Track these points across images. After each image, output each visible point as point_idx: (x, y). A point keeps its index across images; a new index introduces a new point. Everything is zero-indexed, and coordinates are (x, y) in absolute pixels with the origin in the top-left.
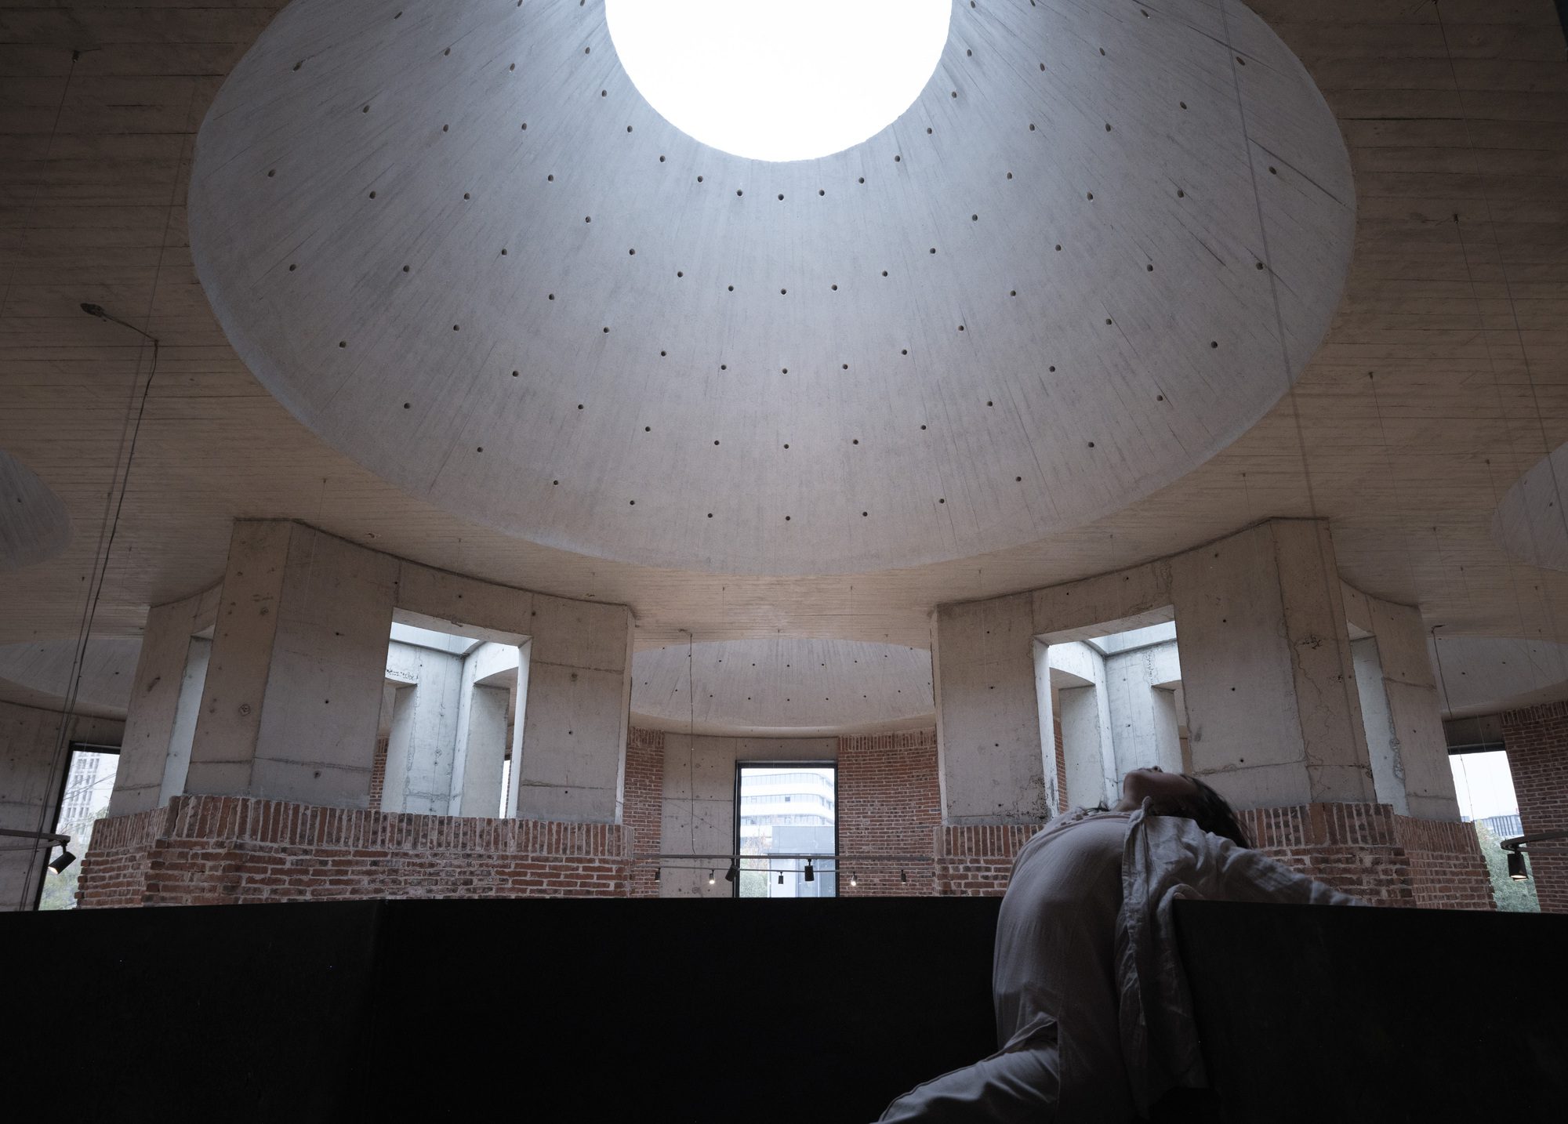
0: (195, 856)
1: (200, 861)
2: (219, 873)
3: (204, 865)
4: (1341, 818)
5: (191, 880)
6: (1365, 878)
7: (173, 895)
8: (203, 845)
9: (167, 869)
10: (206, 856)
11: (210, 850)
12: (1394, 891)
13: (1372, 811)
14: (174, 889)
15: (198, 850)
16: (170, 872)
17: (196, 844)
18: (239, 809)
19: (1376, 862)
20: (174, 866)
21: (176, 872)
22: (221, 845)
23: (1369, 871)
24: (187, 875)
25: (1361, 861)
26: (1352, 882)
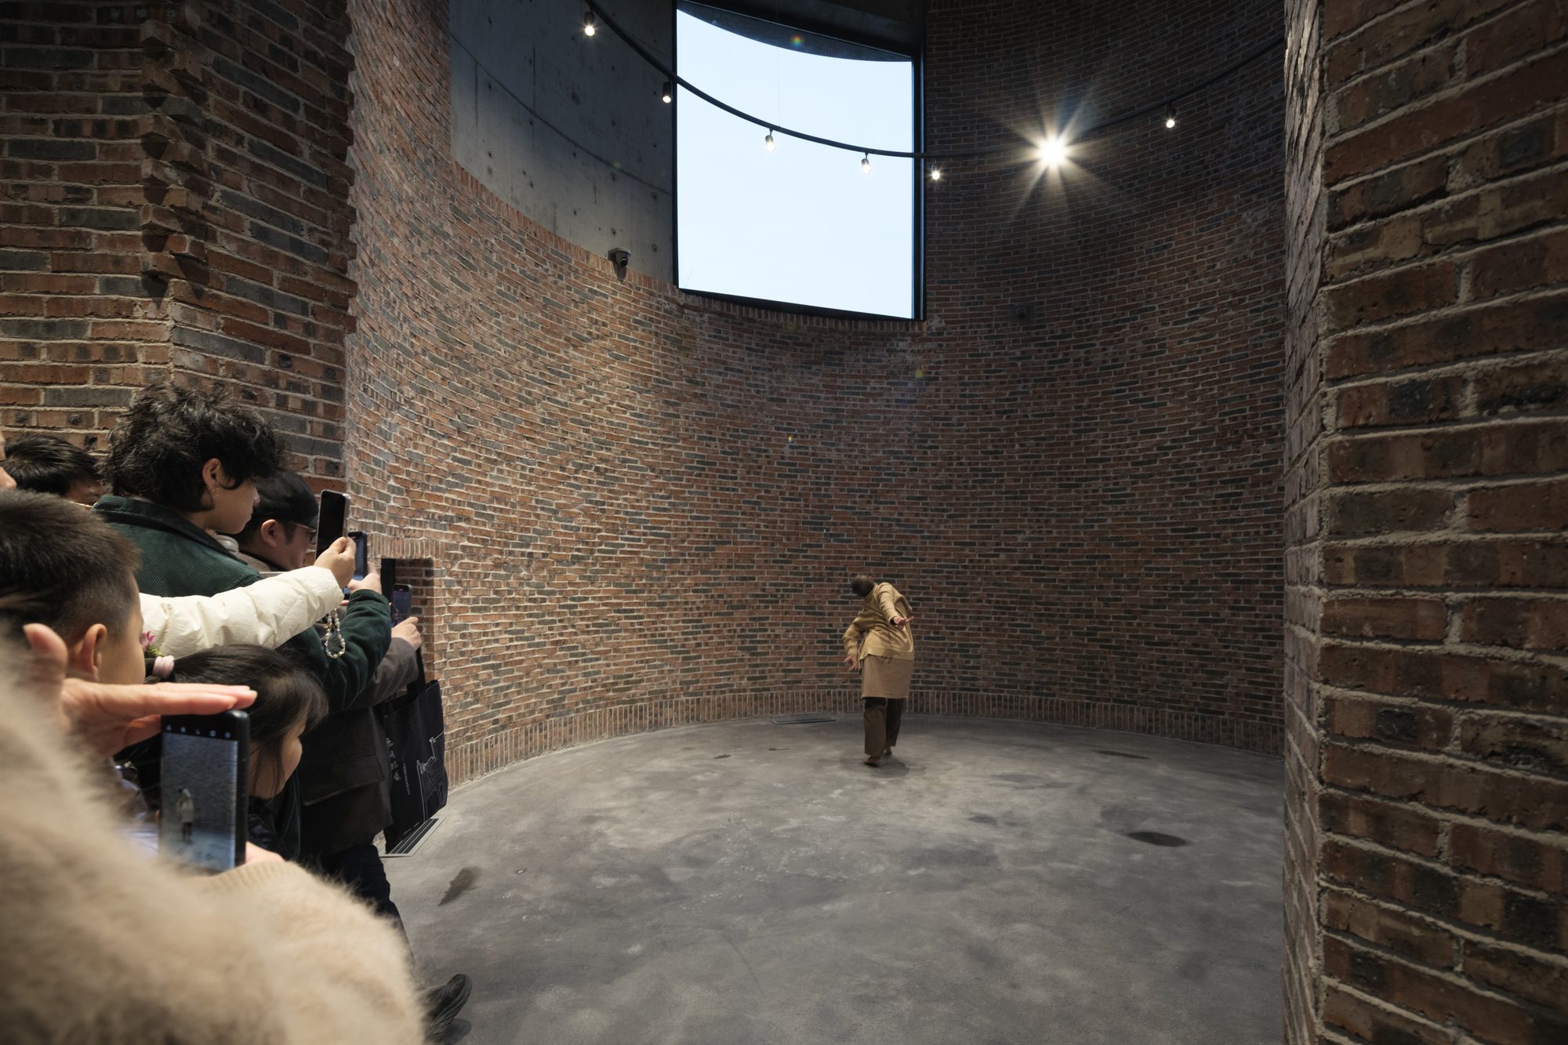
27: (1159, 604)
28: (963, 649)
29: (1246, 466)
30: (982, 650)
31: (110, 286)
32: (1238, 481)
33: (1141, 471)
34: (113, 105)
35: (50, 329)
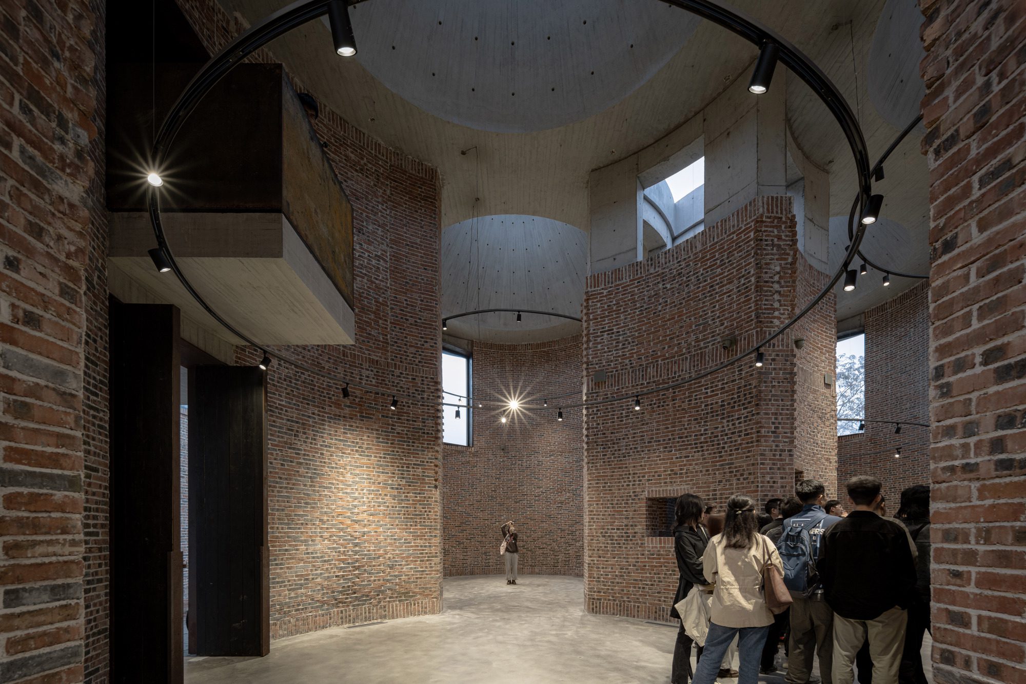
27: (542, 537)
28: (485, 553)
29: (563, 499)
30: (491, 553)
31: (429, 487)
32: (561, 503)
33: (537, 498)
34: (429, 458)
35: (419, 493)
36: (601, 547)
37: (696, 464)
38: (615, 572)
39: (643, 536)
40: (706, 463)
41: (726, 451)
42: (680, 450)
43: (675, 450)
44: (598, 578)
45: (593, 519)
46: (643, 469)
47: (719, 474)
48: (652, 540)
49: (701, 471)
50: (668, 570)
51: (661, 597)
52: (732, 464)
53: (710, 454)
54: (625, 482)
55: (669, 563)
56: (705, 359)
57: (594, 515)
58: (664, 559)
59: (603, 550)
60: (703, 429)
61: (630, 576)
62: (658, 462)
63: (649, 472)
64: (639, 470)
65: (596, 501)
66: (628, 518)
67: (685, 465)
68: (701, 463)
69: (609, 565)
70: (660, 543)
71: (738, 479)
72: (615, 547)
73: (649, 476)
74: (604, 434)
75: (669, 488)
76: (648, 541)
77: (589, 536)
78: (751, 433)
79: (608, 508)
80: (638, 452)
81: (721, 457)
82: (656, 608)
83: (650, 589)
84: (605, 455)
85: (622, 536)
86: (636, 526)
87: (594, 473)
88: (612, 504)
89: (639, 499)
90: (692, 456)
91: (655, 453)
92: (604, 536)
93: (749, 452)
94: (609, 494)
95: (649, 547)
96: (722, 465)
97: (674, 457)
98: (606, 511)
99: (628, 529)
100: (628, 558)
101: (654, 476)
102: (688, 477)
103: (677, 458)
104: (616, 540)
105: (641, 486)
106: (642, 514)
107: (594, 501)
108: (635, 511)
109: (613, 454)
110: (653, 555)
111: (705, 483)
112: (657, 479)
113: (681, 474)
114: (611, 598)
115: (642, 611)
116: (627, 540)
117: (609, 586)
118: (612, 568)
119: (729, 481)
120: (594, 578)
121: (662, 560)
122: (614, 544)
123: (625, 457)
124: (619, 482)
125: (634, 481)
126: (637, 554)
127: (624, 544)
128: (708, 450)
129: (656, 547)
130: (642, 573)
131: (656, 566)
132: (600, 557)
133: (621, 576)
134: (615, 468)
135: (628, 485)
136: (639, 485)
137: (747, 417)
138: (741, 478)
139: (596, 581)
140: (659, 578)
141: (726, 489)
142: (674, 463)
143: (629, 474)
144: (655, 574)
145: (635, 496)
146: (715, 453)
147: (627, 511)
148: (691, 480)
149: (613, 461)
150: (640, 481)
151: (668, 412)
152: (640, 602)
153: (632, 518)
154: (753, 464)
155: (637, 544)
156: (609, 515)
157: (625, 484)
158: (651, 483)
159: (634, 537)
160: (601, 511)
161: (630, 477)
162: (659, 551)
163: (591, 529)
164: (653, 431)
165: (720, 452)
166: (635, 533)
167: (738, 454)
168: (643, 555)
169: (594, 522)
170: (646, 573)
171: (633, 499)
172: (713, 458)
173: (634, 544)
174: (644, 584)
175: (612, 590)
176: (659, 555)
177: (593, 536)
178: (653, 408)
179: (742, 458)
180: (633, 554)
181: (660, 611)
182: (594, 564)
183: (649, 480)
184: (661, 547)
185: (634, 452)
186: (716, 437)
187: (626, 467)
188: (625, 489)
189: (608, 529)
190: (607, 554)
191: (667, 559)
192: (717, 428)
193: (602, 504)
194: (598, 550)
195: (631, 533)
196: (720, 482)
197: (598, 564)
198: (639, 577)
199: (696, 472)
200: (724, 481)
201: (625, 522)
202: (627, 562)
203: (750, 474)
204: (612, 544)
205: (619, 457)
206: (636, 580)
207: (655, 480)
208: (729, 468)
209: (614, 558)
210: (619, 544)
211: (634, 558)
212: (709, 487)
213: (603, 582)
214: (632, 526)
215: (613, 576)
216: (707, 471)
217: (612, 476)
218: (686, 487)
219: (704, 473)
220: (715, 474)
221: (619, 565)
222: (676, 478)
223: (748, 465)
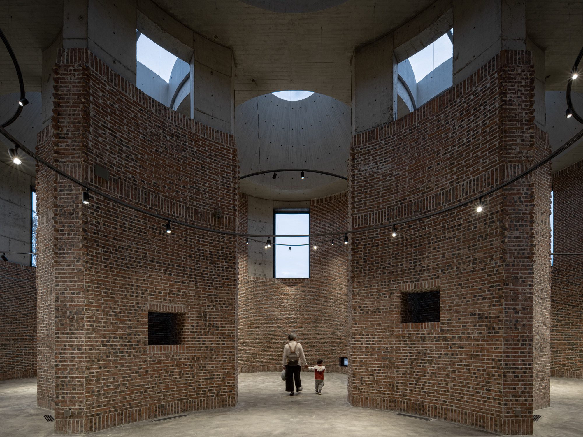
0: (71, 70)
1: (73, 72)
2: (81, 76)
3: (75, 74)
4: (512, 56)
5: (71, 79)
6: (517, 77)
7: (65, 85)
8: (73, 66)
9: (61, 75)
10: (75, 70)
11: (76, 68)
12: (527, 82)
13: (524, 53)
14: (65, 82)
15: (71, 68)
16: (62, 76)
17: (70, 66)
18: (85, 52)
19: (523, 71)
20: (63, 74)
21: (65, 76)
22: (80, 66)
23: (520, 74)
24: (69, 77)
25: (517, 71)
26: (512, 78)
36: (102, 357)
37: (191, 290)
38: (117, 382)
39: (145, 345)
40: (199, 291)
41: (213, 286)
42: (178, 276)
43: (174, 275)
44: (99, 391)
45: (91, 326)
46: (145, 284)
47: (208, 300)
48: (154, 348)
49: (194, 296)
50: (167, 372)
51: (160, 396)
52: (218, 296)
53: (202, 285)
54: (128, 292)
55: (168, 366)
56: (198, 216)
57: (94, 322)
58: (164, 363)
59: (104, 361)
60: (196, 266)
61: (133, 383)
62: (159, 280)
63: (151, 288)
64: (141, 283)
65: (96, 307)
66: (131, 328)
67: (182, 289)
68: (194, 290)
69: (111, 375)
70: (161, 350)
71: (222, 307)
72: (118, 356)
73: (151, 291)
74: (106, 236)
75: (168, 305)
76: (150, 349)
77: (86, 345)
78: (230, 279)
79: (110, 315)
80: (141, 266)
81: (209, 289)
82: (156, 407)
83: (151, 391)
84: (107, 259)
85: (126, 345)
86: (139, 335)
87: (93, 275)
88: (115, 312)
89: (142, 310)
90: (188, 283)
91: (157, 272)
92: (106, 345)
93: (229, 290)
94: (111, 301)
95: (151, 354)
96: (210, 295)
97: (173, 280)
98: (107, 319)
99: (131, 338)
100: (131, 366)
101: (155, 292)
102: (184, 298)
103: (176, 282)
104: (119, 349)
105: (144, 299)
106: (144, 325)
107: (94, 306)
108: (138, 321)
109: (116, 261)
110: (154, 361)
111: (198, 305)
112: (158, 295)
113: (179, 295)
114: (112, 409)
115: (143, 413)
116: (130, 349)
117: (110, 397)
118: (114, 378)
119: (215, 306)
120: (93, 392)
121: (162, 365)
122: (117, 353)
123: (128, 267)
124: (122, 291)
125: (137, 293)
126: (140, 362)
127: (127, 352)
128: (200, 282)
129: (157, 354)
130: (145, 378)
131: (157, 371)
132: (100, 368)
133: (124, 384)
134: (118, 276)
135: (131, 296)
136: (142, 297)
137: (228, 268)
138: (224, 306)
139: (96, 395)
140: (160, 380)
141: (214, 312)
142: (173, 285)
143: (132, 285)
144: (156, 377)
145: (138, 307)
146: (205, 285)
147: (130, 320)
148: (186, 301)
149: (115, 268)
150: (143, 294)
151: (168, 242)
152: (141, 406)
153: (136, 328)
154: (232, 299)
155: (140, 352)
156: (112, 323)
157: (128, 294)
158: (153, 298)
159: (138, 345)
160: (102, 319)
161: (133, 288)
162: (160, 357)
163: (89, 338)
164: (154, 252)
165: (209, 286)
166: (138, 342)
167: (221, 290)
168: (145, 361)
169: (94, 330)
170: (148, 378)
171: (135, 310)
172: (204, 288)
173: (137, 352)
174: (146, 388)
175: (114, 400)
176: (160, 360)
177: (92, 345)
178: (155, 233)
179: (224, 293)
180: (136, 362)
181: (159, 408)
182: (93, 376)
183: (151, 295)
184: (161, 354)
185: (137, 266)
186: (206, 274)
187: (129, 278)
188: (128, 299)
189: (110, 338)
190: (109, 364)
191: (167, 363)
192: (207, 268)
193: (103, 311)
194: (99, 361)
195: (134, 341)
196: (209, 306)
197: (97, 376)
198: (141, 382)
199: (191, 296)
200: (212, 306)
201: (128, 331)
202: (130, 370)
203: (229, 304)
204: (114, 353)
205: (122, 266)
206: (138, 386)
207: (156, 295)
208: (215, 298)
209: (117, 367)
210: (122, 353)
211: (137, 365)
212: (200, 309)
213: (104, 394)
214: (135, 335)
215: (115, 386)
216: (199, 297)
217: (114, 283)
218: (183, 306)
219: (197, 298)
220: (205, 300)
221: (121, 374)
222: (174, 297)
223: (228, 299)
